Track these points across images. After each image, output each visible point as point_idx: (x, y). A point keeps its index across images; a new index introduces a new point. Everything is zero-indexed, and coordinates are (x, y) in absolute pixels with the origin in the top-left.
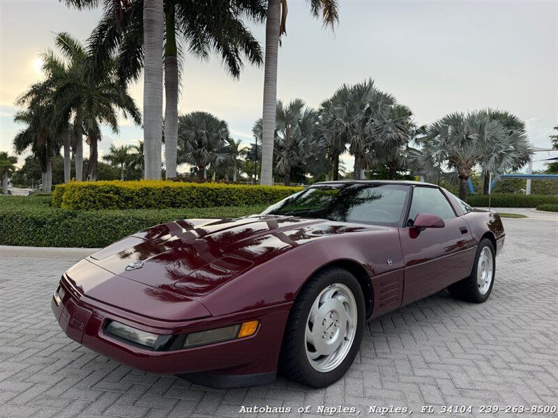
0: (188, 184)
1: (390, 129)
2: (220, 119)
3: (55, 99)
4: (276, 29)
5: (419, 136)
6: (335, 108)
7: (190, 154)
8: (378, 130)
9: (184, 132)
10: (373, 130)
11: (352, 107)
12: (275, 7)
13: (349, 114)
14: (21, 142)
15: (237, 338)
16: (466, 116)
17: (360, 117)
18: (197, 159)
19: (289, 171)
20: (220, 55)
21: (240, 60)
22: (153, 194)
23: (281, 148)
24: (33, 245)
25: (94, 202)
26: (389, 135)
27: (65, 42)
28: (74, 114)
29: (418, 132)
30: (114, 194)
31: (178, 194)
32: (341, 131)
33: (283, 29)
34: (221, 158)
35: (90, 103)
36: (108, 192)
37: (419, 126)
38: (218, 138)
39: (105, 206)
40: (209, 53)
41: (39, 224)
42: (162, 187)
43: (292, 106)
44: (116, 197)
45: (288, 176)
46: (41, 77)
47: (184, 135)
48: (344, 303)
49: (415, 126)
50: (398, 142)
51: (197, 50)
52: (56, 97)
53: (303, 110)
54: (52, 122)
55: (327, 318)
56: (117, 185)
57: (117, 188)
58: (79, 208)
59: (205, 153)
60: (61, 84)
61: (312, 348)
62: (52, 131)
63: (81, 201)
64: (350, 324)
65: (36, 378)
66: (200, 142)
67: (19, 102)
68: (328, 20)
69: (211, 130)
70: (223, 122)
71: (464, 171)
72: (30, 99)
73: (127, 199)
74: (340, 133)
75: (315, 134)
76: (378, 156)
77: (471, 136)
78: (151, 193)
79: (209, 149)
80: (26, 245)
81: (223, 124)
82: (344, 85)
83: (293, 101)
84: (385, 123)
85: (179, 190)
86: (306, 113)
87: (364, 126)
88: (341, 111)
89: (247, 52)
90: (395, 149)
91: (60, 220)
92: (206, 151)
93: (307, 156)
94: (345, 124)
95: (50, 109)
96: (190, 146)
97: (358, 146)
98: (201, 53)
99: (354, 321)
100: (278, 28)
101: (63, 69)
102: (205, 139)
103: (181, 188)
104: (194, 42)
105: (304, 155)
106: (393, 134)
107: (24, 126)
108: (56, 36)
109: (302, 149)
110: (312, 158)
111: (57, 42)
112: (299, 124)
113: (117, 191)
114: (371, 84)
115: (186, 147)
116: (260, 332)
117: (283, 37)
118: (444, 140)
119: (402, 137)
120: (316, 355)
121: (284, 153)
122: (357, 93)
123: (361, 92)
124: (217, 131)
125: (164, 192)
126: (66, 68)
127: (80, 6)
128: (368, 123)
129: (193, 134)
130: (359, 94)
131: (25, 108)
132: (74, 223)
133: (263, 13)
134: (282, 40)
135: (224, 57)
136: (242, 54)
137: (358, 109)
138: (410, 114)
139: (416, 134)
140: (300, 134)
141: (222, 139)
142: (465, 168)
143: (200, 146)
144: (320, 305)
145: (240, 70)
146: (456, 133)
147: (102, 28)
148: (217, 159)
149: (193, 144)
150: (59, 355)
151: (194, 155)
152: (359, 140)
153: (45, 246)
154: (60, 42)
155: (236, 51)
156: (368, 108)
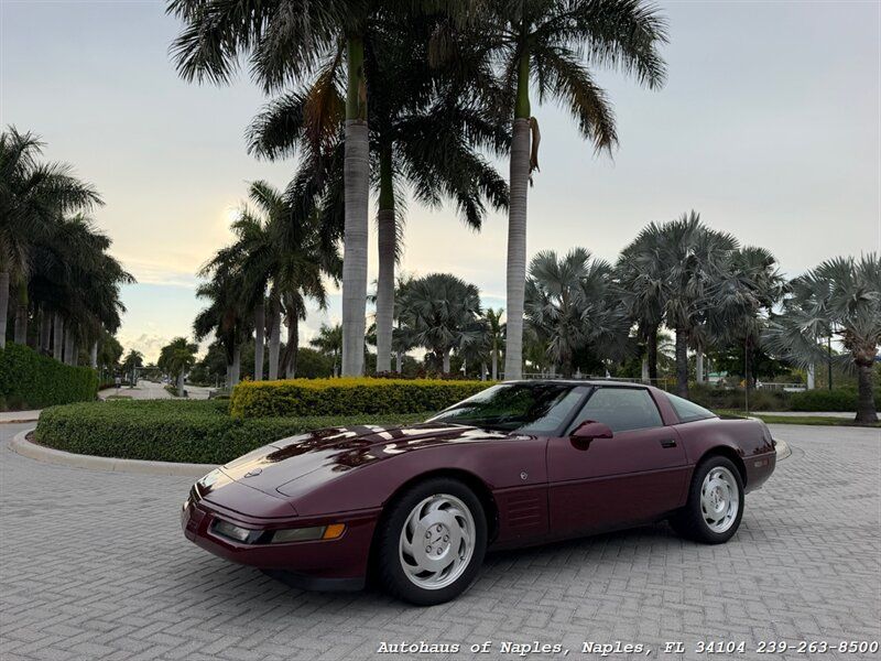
0: (390, 382)
1: (732, 287)
2: (467, 282)
3: (246, 267)
4: (525, 163)
5: (789, 296)
6: (639, 259)
7: (423, 334)
8: (711, 289)
9: (415, 304)
10: (701, 291)
11: (664, 256)
12: (522, 135)
13: (661, 267)
14: (202, 326)
15: (322, 539)
16: (858, 262)
17: (676, 271)
18: (433, 341)
19: (570, 356)
20: (455, 201)
21: (481, 205)
22: (343, 396)
23: (556, 321)
24: (191, 462)
25: (269, 408)
26: (730, 297)
27: (261, 192)
28: (270, 285)
29: (785, 290)
30: (294, 397)
31: (376, 395)
32: (648, 293)
33: (534, 163)
34: (467, 338)
35: (290, 269)
36: (286, 394)
37: (788, 278)
38: (464, 309)
39: (282, 412)
40: (441, 197)
41: (199, 434)
42: (355, 386)
43: (570, 260)
44: (297, 401)
45: (569, 363)
46: (231, 239)
47: (415, 308)
48: (458, 518)
49: (781, 280)
50: (746, 309)
51: (424, 196)
52: (249, 264)
53: (589, 264)
54: (241, 297)
55: (434, 530)
56: (299, 385)
57: (298, 389)
58: (251, 415)
59: (445, 333)
60: (254, 247)
61: (411, 560)
62: (240, 310)
63: (254, 406)
64: (467, 542)
65: (159, 582)
66: (438, 317)
67: (202, 272)
68: (601, 144)
69: (454, 298)
70: (471, 287)
71: (863, 352)
72: (217, 267)
73: (310, 403)
74: (646, 297)
75: (608, 299)
76: (716, 330)
77: (867, 296)
78: (339, 395)
79: (451, 326)
80: (183, 462)
81: (472, 290)
82: (652, 224)
83: (573, 252)
84: (723, 278)
85: (377, 390)
86: (593, 267)
87: (685, 284)
88: (647, 263)
89: (489, 195)
90: (743, 320)
91: (223, 431)
92: (445, 329)
93: (596, 333)
94: (654, 283)
95: (239, 281)
96: (423, 324)
97: (677, 315)
98: (430, 201)
99: (471, 539)
100: (526, 163)
101: (258, 227)
102: (445, 313)
103: (379, 387)
104: (421, 185)
105: (591, 331)
106: (737, 295)
107: (207, 303)
108: (249, 186)
109: (587, 323)
110: (604, 335)
111: (251, 193)
112: (582, 285)
113: (298, 393)
114: (695, 221)
115: (417, 325)
116: (346, 536)
117: (535, 174)
118: (822, 302)
119: (753, 299)
120: (418, 569)
121: (559, 329)
122: (672, 236)
123: (680, 234)
124: (462, 301)
125: (356, 393)
126: (263, 225)
127: (272, 157)
128: (690, 281)
129: (428, 306)
130: (676, 237)
131: (210, 279)
132: (238, 434)
133: (509, 142)
134: (533, 177)
135: (460, 202)
136: (483, 199)
137: (674, 259)
138: (771, 261)
139: (783, 294)
140: (584, 299)
141: (470, 311)
142: (864, 348)
143: (438, 321)
144: (423, 514)
145: (482, 219)
146: (839, 291)
147: (300, 179)
148: (462, 342)
149: (427, 320)
150: (185, 566)
151: (428, 336)
152: (679, 306)
153: (204, 463)
154: (255, 192)
155: (476, 195)
156: (691, 257)
